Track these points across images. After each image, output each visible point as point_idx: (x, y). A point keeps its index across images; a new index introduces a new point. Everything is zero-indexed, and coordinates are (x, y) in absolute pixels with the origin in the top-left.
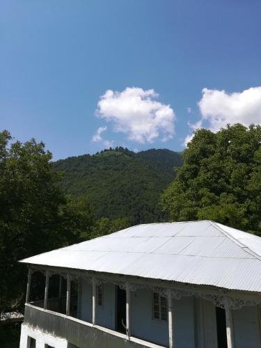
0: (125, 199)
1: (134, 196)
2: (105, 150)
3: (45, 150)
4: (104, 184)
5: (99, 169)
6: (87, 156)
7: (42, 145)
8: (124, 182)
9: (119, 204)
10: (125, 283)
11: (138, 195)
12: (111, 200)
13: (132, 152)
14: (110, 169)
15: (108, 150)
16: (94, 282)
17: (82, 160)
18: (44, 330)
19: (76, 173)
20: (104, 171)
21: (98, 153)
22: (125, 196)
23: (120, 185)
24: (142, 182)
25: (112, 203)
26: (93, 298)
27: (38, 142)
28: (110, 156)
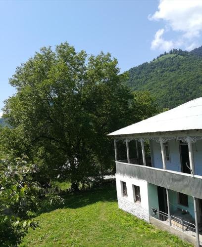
0: (183, 94)
1: (190, 90)
2: (161, 56)
3: (112, 59)
4: (162, 85)
5: (157, 73)
6: (146, 64)
7: (109, 55)
8: (180, 80)
9: (178, 100)
10: (186, 137)
11: (194, 90)
12: (170, 97)
13: (186, 52)
14: (166, 71)
15: (163, 55)
16: (161, 141)
17: (142, 68)
18: (130, 176)
19: (138, 80)
20: (161, 74)
21: (154, 60)
22: (182, 92)
23: (177, 83)
24: (198, 77)
25: (171, 99)
26: (162, 151)
27: (106, 54)
28: (166, 59)
